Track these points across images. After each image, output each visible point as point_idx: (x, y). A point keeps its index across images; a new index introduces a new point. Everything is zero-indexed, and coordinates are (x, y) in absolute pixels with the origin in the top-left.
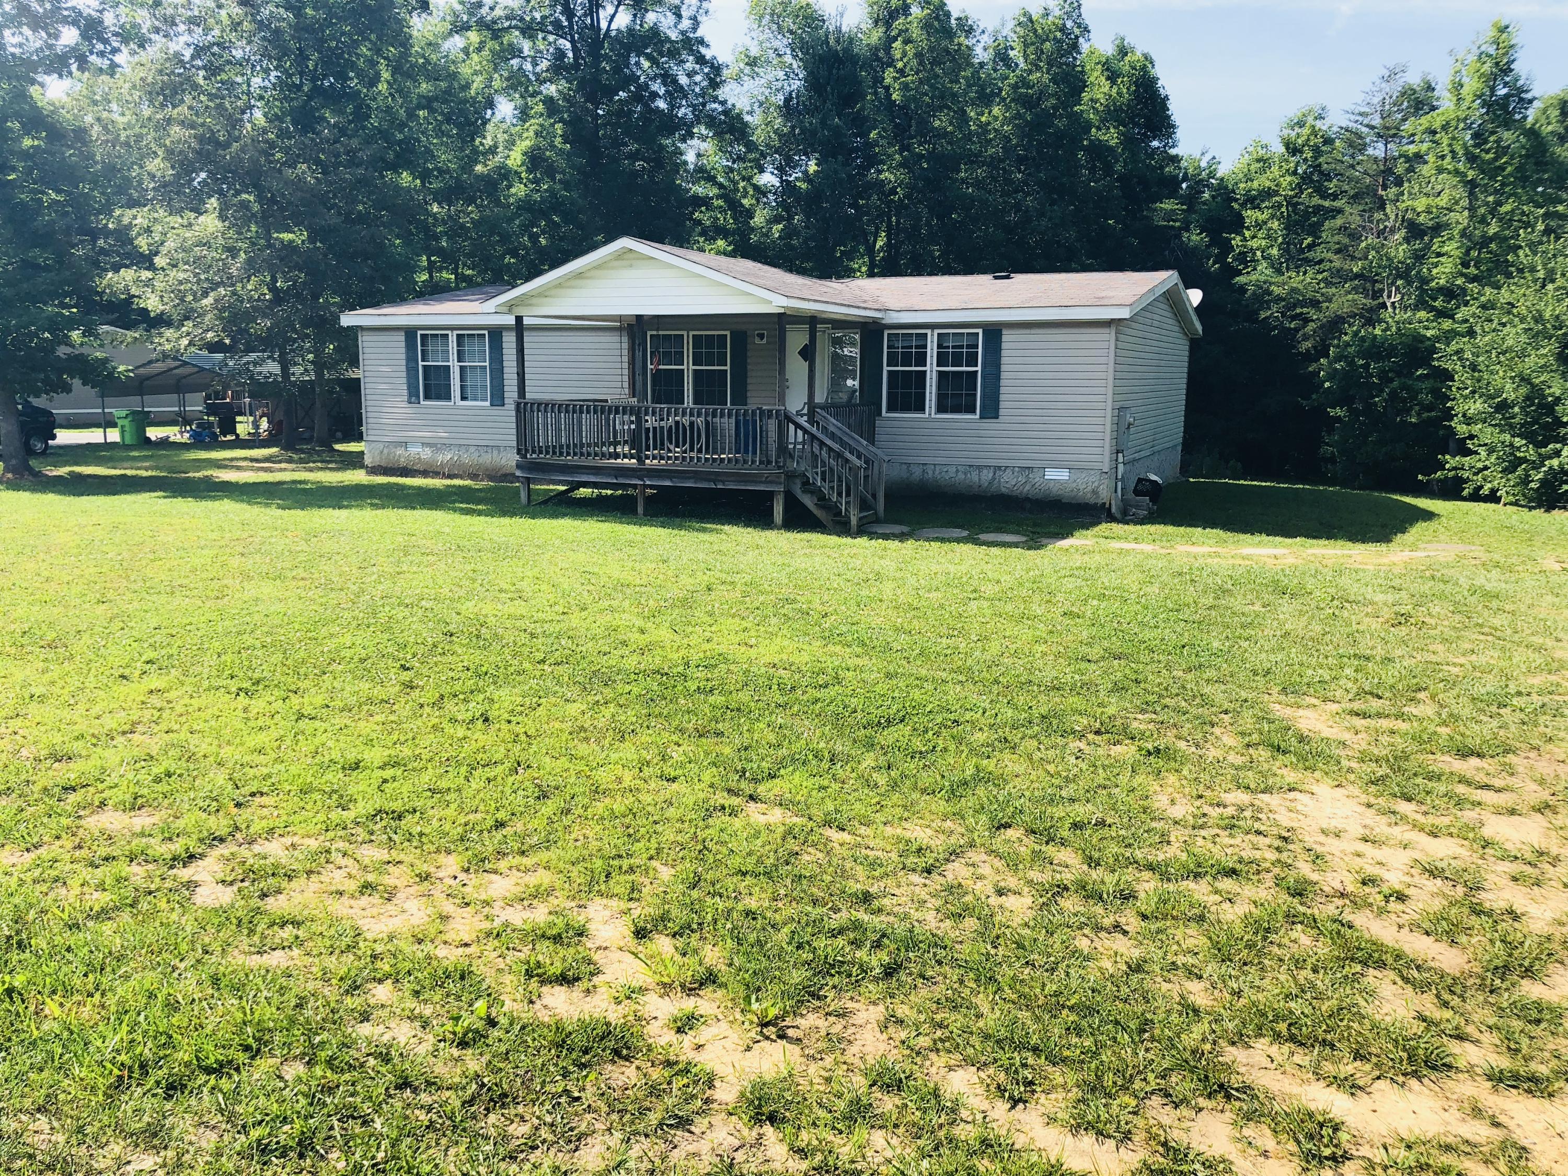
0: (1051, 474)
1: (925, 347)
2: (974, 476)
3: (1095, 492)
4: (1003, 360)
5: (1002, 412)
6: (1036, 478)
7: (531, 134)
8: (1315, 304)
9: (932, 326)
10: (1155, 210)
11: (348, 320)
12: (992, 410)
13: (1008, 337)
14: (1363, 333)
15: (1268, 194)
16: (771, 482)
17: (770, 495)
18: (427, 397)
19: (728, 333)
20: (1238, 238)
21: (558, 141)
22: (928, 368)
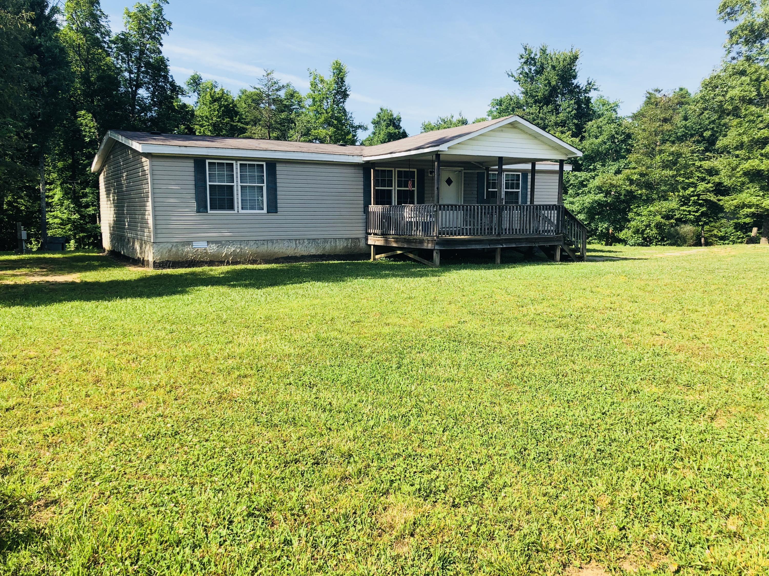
19: (416, 170)
22: (502, 190)
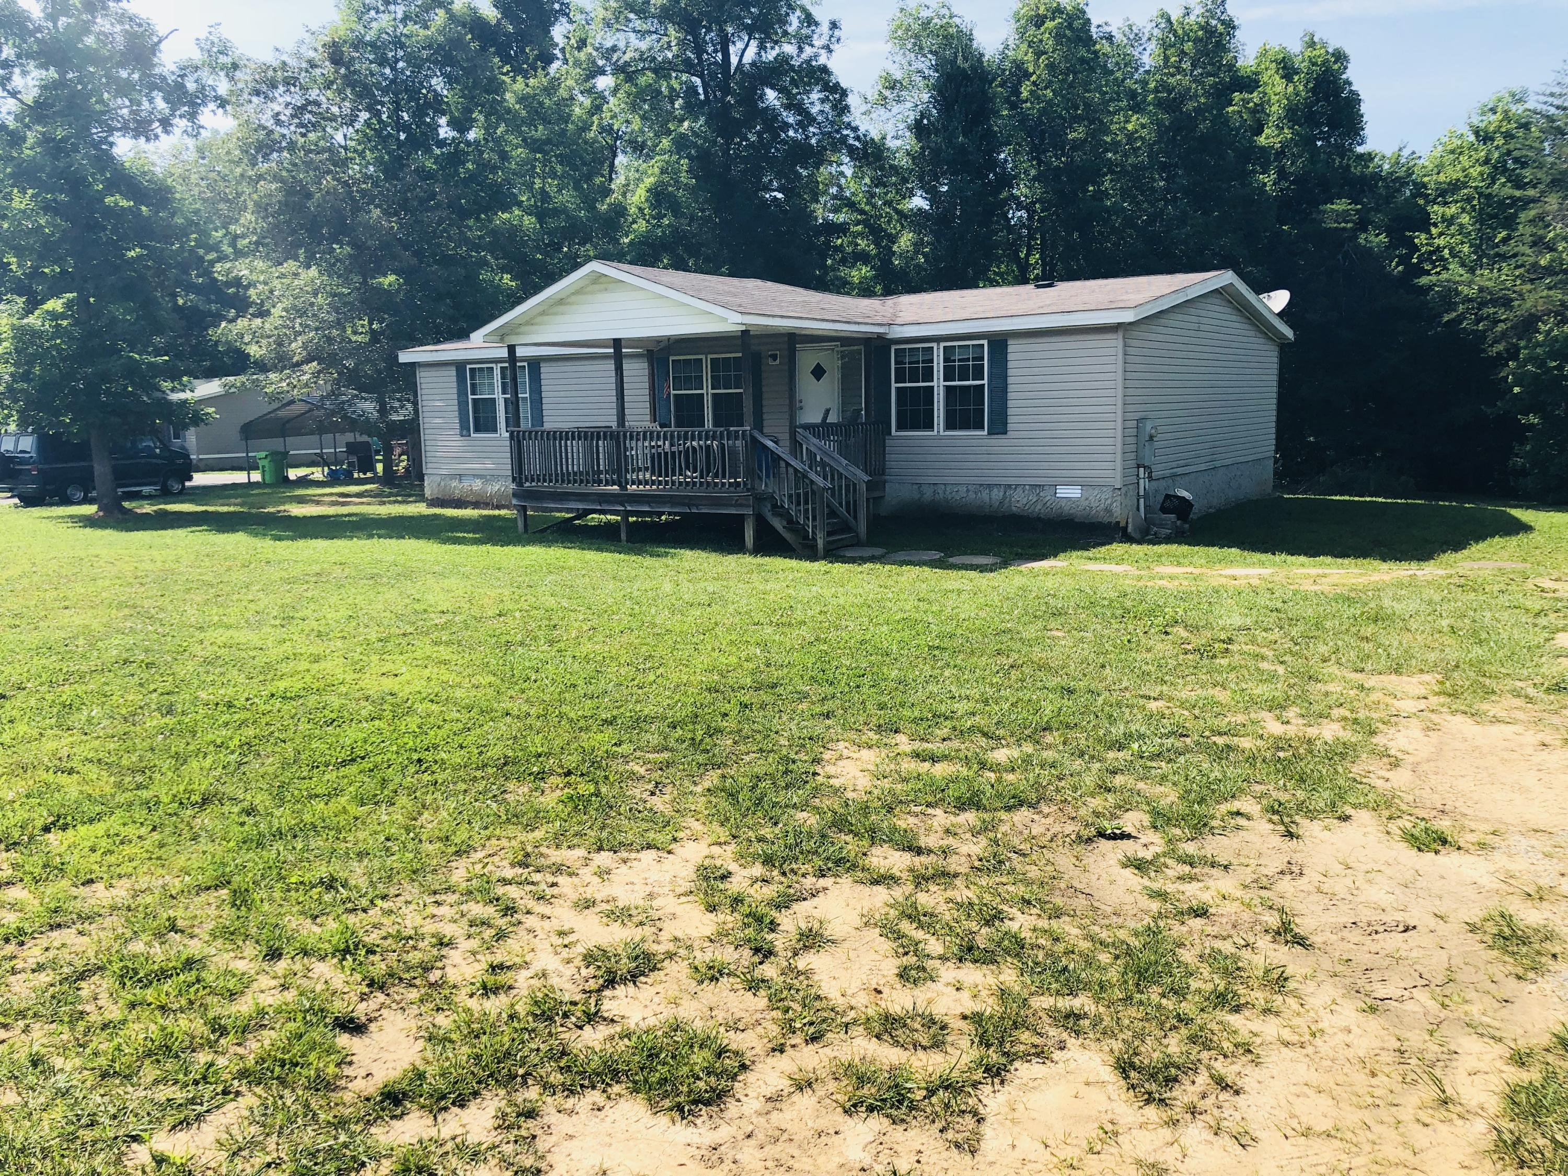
0: (1064, 492)
1: (932, 361)
2: (985, 495)
3: (1108, 510)
4: (1010, 372)
5: (1010, 427)
6: (1047, 495)
7: (657, 171)
8: (1507, 303)
9: (938, 339)
10: (1325, 212)
11: (405, 357)
12: (1000, 426)
13: (1014, 348)
14: (1556, 332)
15: (1455, 186)
16: (741, 505)
17: (741, 519)
18: (477, 430)
20: (1423, 236)
21: (684, 178)
22: (935, 383)
